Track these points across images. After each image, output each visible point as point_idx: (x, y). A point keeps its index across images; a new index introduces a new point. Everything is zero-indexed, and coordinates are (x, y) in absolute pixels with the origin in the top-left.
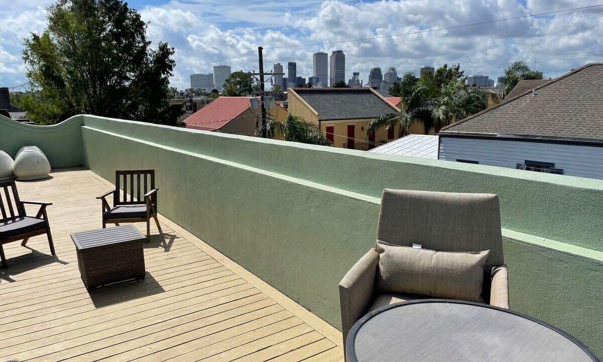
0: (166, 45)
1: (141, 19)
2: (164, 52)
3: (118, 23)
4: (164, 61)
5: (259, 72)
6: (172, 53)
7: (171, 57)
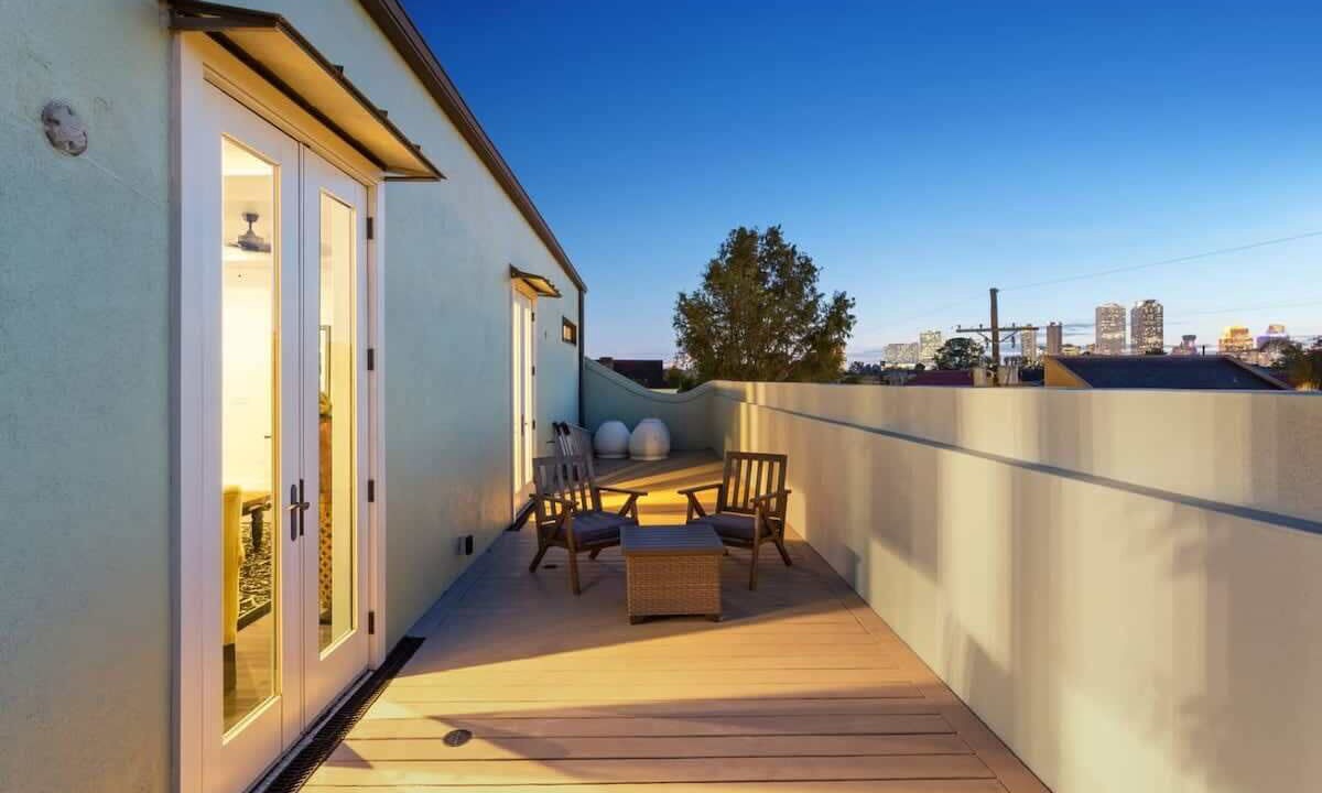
0: (843, 295)
1: (813, 263)
2: (841, 303)
3: (782, 271)
4: (840, 316)
5: (990, 327)
6: (851, 306)
7: (850, 312)
